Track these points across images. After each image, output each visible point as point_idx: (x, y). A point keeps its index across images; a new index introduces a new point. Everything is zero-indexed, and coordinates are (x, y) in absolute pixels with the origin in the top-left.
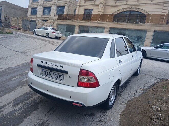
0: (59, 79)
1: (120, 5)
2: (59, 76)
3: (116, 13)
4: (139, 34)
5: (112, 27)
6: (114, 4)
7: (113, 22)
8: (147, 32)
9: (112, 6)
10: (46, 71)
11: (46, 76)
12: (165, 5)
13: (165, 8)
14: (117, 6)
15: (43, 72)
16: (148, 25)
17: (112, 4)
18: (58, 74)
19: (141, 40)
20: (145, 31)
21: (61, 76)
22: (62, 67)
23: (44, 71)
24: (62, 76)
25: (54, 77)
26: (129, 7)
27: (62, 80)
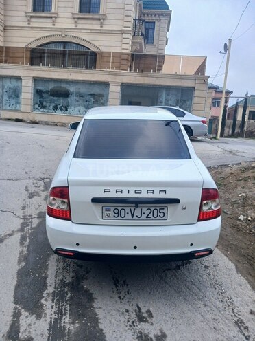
0: (159, 218)
1: (41, 28)
2: (156, 211)
3: (33, 46)
4: (96, 90)
5: (38, 78)
6: (26, 24)
7: (32, 64)
8: (110, 86)
9: (21, 28)
10: (119, 209)
11: (119, 217)
12: (125, 35)
13: (125, 41)
14: (33, 28)
15: (112, 213)
16: (110, 74)
17: (21, 24)
18: (152, 209)
19: (102, 101)
20: (106, 84)
21: (161, 211)
22: (165, 192)
23: (112, 209)
24: (165, 211)
25: (144, 216)
26: (60, 33)
27: (165, 218)
